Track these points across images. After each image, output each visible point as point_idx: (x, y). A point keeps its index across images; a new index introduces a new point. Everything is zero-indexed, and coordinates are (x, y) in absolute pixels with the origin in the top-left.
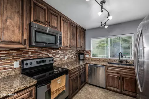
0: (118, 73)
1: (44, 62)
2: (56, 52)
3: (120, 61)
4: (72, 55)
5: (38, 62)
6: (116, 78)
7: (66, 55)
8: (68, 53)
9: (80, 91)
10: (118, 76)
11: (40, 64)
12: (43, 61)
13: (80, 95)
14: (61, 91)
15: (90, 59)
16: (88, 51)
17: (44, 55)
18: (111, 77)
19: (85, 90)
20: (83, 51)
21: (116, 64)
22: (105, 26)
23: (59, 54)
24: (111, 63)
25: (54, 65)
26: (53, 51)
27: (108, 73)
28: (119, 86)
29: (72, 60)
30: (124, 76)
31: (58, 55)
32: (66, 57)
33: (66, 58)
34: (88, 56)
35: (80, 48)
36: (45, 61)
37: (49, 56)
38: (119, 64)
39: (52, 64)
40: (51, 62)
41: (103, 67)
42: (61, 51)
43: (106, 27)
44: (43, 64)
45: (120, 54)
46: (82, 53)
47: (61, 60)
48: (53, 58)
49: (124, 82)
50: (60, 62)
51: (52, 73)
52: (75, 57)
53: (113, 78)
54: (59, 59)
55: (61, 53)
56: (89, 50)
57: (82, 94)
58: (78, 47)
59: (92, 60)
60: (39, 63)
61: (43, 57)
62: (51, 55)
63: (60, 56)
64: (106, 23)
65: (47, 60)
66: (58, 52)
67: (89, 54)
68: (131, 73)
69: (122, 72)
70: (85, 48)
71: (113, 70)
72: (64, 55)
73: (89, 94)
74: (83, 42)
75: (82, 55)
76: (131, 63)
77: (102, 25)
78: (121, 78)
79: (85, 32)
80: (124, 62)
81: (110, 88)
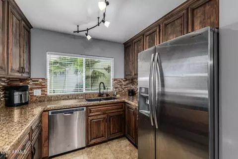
0: (104, 114)
6: (101, 122)
10: (104, 118)
15: (44, 99)
16: (40, 80)
21: (96, 100)
22: (87, 35)
27: (91, 118)
28: (105, 132)
30: (111, 115)
34: (37, 93)
35: (19, 72)
38: (100, 100)
41: (83, 109)
43: (89, 37)
49: (111, 123)
53: (98, 123)
56: (43, 79)
58: (12, 70)
59: (50, 101)
64: (88, 30)
67: (43, 87)
68: (118, 109)
70: (29, 73)
71: (97, 111)
74: (26, 56)
76: (111, 96)
77: (78, 32)
78: (108, 120)
79: (29, 32)
80: (105, 95)
81: (93, 142)
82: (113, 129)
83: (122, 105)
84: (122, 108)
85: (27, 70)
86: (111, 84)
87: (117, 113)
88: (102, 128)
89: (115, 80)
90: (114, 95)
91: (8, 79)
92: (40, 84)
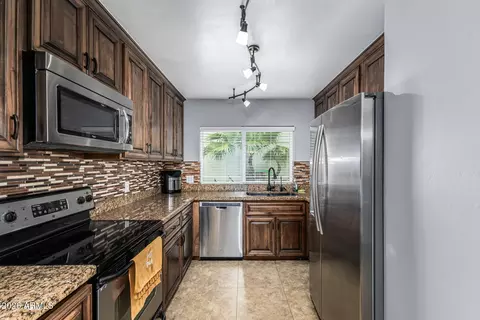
0: (270, 215)
1: (60, 210)
2: (95, 169)
3: (270, 188)
4: (142, 177)
5: (37, 211)
6: (266, 227)
7: (128, 179)
8: (134, 172)
9: (182, 285)
10: (270, 222)
11: (48, 218)
12: (57, 205)
13: (184, 294)
14: (150, 291)
15: (197, 189)
16: (193, 164)
17: (53, 181)
18: (257, 226)
19: (195, 277)
20: (176, 164)
21: (262, 194)
22: (244, 100)
23: (106, 176)
24: (252, 194)
25: (93, 215)
26: (87, 164)
27: (251, 219)
28: (271, 242)
29: (145, 195)
30: (281, 218)
31: (103, 178)
32: (127, 184)
33: (127, 190)
34: (190, 179)
35: (172, 154)
36: (65, 203)
37: (70, 182)
38: (268, 195)
39: (86, 213)
40: (86, 206)
41: (239, 205)
42: (110, 165)
44: (58, 215)
45: (272, 171)
46: (175, 171)
47: (112, 198)
48: (89, 191)
49: (282, 231)
50: (111, 205)
51: (90, 245)
52: (151, 186)
53: (260, 228)
54: (104, 193)
55: (111, 172)
56: (196, 163)
57: (189, 290)
58: (167, 153)
59: (203, 191)
60: (43, 214)
61: (50, 189)
62: (78, 180)
63: (110, 181)
64: (245, 93)
65: (71, 199)
66: (103, 166)
67: (196, 173)
68: (293, 211)
69: (278, 210)
70: (182, 156)
71: (260, 210)
72: (121, 178)
73: (209, 284)
74: (178, 136)
75: (171, 175)
76: (289, 190)
77: (234, 97)
78: (276, 225)
79: (182, 106)
80: (278, 189)
81: (253, 253)
82: (285, 242)
83: (301, 206)
84: (301, 210)
85: (180, 152)
86: (291, 170)
87: (291, 218)
88: (266, 236)
89: (296, 164)
90: (294, 189)
91: (164, 162)
92: (193, 169)
